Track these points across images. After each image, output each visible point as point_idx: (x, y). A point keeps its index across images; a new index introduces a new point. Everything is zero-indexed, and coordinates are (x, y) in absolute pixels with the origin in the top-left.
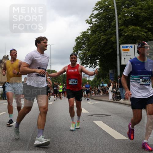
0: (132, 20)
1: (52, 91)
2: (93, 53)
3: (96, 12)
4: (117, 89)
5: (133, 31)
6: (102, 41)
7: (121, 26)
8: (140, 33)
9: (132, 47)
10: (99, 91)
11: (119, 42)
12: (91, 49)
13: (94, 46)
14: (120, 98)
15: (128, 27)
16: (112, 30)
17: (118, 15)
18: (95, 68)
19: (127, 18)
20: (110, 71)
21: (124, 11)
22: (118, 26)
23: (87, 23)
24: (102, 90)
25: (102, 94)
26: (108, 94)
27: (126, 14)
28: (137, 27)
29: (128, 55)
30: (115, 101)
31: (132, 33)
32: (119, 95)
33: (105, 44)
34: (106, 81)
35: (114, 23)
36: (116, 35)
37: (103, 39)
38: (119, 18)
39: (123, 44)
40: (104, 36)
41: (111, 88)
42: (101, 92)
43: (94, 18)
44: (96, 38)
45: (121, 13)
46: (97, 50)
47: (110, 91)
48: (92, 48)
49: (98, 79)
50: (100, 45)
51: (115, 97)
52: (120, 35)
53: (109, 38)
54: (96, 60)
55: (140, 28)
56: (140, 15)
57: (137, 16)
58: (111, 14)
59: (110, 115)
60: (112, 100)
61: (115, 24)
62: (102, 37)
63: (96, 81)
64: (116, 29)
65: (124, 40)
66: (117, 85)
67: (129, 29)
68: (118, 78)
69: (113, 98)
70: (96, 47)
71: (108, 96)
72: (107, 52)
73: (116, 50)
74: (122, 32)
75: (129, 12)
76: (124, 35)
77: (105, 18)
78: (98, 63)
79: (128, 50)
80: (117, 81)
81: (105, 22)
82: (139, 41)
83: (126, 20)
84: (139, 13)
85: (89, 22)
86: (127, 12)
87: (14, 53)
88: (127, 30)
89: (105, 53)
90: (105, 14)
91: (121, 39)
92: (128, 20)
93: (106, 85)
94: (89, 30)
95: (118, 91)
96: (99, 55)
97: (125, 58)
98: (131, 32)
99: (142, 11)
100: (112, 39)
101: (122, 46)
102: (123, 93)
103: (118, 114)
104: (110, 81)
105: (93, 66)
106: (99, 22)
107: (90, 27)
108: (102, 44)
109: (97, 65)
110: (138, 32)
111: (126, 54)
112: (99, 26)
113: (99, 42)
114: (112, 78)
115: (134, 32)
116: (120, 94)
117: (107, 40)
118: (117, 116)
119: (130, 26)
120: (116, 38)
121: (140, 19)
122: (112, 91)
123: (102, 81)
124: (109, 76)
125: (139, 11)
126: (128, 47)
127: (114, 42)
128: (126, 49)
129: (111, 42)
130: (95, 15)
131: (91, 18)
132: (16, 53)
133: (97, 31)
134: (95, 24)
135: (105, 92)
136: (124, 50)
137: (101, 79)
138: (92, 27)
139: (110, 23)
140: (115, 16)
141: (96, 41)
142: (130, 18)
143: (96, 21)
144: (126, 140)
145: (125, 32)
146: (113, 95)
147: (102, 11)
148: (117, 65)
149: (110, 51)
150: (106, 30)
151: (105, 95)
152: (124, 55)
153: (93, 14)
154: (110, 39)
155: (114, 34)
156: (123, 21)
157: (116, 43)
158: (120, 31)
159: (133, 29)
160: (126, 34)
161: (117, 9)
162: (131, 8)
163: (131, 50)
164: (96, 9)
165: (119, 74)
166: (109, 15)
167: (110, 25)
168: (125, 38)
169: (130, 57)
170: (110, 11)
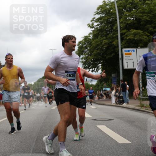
0: (134, 24)
2: (95, 57)
3: (98, 16)
4: (120, 93)
5: (135, 34)
6: (104, 45)
7: (123, 30)
8: (142, 36)
9: (134, 51)
11: (121, 46)
12: (93, 54)
13: (96, 51)
14: (123, 102)
15: (130, 31)
16: (114, 34)
17: (120, 19)
18: (97, 72)
19: (129, 22)
20: (113, 75)
21: (126, 15)
22: (120, 30)
23: (89, 28)
24: (105, 94)
25: (105, 98)
26: (111, 98)
27: (128, 18)
28: (139, 31)
29: (131, 59)
30: (118, 105)
31: (134, 37)
32: (121, 100)
33: (108, 48)
34: (108, 85)
35: (116, 26)
36: (118, 39)
37: (105, 43)
38: (121, 21)
39: (125, 48)
40: (106, 40)
41: (113, 92)
42: (103, 96)
43: (96, 21)
44: (97, 42)
45: (123, 17)
46: (99, 54)
47: (113, 95)
48: (95, 52)
49: (100, 83)
50: (102, 49)
51: (118, 101)
52: (122, 39)
53: (110, 42)
54: (99, 64)
55: (142, 32)
56: (142, 18)
57: (138, 20)
58: (112, 17)
59: (113, 120)
60: (115, 104)
61: (117, 28)
62: (104, 41)
63: (99, 86)
64: (117, 33)
65: (126, 44)
66: (120, 89)
67: (131, 32)
68: (121, 82)
69: (116, 102)
70: (98, 51)
71: (111, 100)
72: (109, 57)
73: (118, 55)
74: (124, 36)
75: (131, 16)
77: (107, 22)
78: (100, 67)
79: (130, 54)
80: (120, 85)
81: (106, 26)
82: (141, 44)
83: (127, 24)
84: (141, 16)
85: (91, 26)
86: (129, 16)
88: (129, 34)
89: (107, 58)
90: (106, 18)
91: (123, 43)
92: (130, 23)
93: (108, 89)
94: (91, 34)
95: (121, 95)
96: (101, 59)
97: (127, 62)
98: (133, 35)
99: (144, 15)
100: (114, 43)
101: (124, 50)
102: (126, 97)
103: (121, 118)
104: (113, 85)
105: (95, 70)
106: (100, 26)
107: (91, 32)
108: (105, 48)
109: (99, 69)
110: (140, 36)
111: (128, 58)
112: (101, 30)
113: (101, 46)
114: (115, 83)
115: (136, 36)
116: (122, 98)
117: (109, 44)
118: (120, 120)
119: (132, 30)
120: (118, 42)
121: (142, 23)
122: (115, 95)
123: (105, 85)
124: (111, 80)
126: (130, 51)
127: (116, 46)
128: (128, 52)
129: (113, 46)
130: (96, 19)
131: (93, 22)
133: (99, 35)
134: (97, 28)
135: (108, 96)
136: (126, 54)
137: (103, 84)
138: (93, 31)
140: (116, 20)
141: (98, 45)
142: (132, 22)
143: (98, 25)
144: (130, 144)
145: (127, 36)
146: (116, 100)
147: (103, 15)
148: (119, 69)
149: (112, 55)
150: (108, 34)
151: (108, 99)
152: (126, 59)
153: (94, 18)
154: (112, 43)
155: (116, 38)
156: (124, 25)
157: (118, 46)
158: (122, 34)
159: (135, 33)
160: (127, 38)
161: (119, 13)
162: (132, 12)
163: (134, 54)
164: (98, 13)
165: (121, 78)
166: (110, 18)
167: (112, 29)
168: (127, 42)
169: (132, 61)
170: (111, 15)
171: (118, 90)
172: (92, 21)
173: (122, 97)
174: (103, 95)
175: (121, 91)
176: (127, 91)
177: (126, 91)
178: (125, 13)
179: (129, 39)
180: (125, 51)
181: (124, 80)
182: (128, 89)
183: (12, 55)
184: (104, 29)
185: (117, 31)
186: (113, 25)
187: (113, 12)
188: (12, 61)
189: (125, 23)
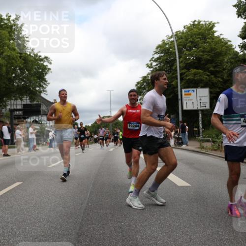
0: (194, 63)
1: (112, 138)
3: (156, 56)
4: (179, 135)
5: (195, 74)
7: (183, 69)
8: (203, 76)
9: (194, 91)
11: (181, 86)
14: (182, 144)
15: (190, 70)
16: (173, 74)
17: (179, 58)
19: (189, 62)
20: (172, 116)
21: (186, 54)
22: (180, 69)
23: (148, 68)
27: (188, 57)
28: (200, 71)
29: (190, 100)
30: (177, 147)
31: (194, 77)
32: (180, 141)
35: (175, 66)
36: (177, 79)
38: (181, 61)
39: (185, 88)
43: (155, 61)
45: (183, 56)
52: (181, 79)
55: (202, 71)
57: (199, 59)
58: (172, 57)
61: (176, 68)
64: (177, 73)
65: (185, 84)
67: (191, 72)
69: (175, 144)
73: (177, 95)
74: (183, 76)
75: (191, 55)
77: (166, 61)
79: (190, 94)
81: (166, 66)
82: (201, 84)
83: (187, 63)
84: (202, 55)
85: (150, 66)
86: (189, 55)
87: (63, 94)
88: (189, 74)
90: (166, 58)
91: (183, 83)
94: (150, 74)
95: (180, 137)
97: (187, 103)
98: (193, 75)
99: (204, 54)
100: (173, 83)
101: (183, 90)
102: (185, 139)
103: (181, 160)
106: (159, 66)
107: (150, 72)
110: (200, 76)
111: (188, 99)
115: (196, 76)
116: (182, 140)
118: (179, 162)
119: (192, 69)
120: (177, 82)
121: (202, 62)
122: (174, 137)
125: (201, 53)
126: (190, 92)
128: (187, 93)
129: (172, 87)
130: (155, 59)
131: (152, 61)
132: (66, 94)
134: (156, 68)
136: (185, 95)
138: (152, 71)
139: (171, 66)
140: (176, 60)
142: (192, 62)
143: (157, 65)
144: (189, 186)
145: (187, 76)
146: (175, 141)
147: (162, 55)
149: (171, 96)
152: (186, 100)
153: (153, 58)
156: (184, 64)
157: (177, 87)
158: (181, 74)
159: (195, 72)
160: (187, 78)
161: (178, 52)
162: (192, 51)
163: (193, 95)
164: (156, 53)
165: (181, 119)
166: (170, 58)
167: (171, 69)
168: (187, 82)
169: (192, 102)
170: (170, 55)
171: (177, 131)
172: (150, 61)
173: (181, 138)
176: (187, 132)
177: (185, 133)
178: (185, 53)
179: (189, 79)
180: (185, 91)
181: (183, 121)
182: (187, 130)
184: (163, 67)
185: (177, 71)
186: (173, 65)
187: (172, 51)
189: (185, 62)
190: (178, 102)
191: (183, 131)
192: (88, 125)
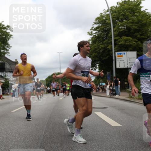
0: (125, 32)
1: (62, 89)
2: (94, 59)
3: (96, 26)
4: (113, 87)
5: (126, 41)
6: (101, 49)
7: (116, 37)
8: (132, 42)
9: (125, 54)
10: (98, 89)
11: (115, 50)
12: (92, 56)
13: (94, 54)
14: (116, 94)
15: (122, 38)
16: (108, 40)
17: (114, 28)
18: (95, 70)
19: (121, 30)
20: (108, 73)
21: (119, 24)
22: (114, 37)
23: (89, 35)
24: (101, 88)
25: (101, 91)
26: (106, 91)
27: (120, 27)
28: (129, 38)
29: (122, 60)
30: (112, 97)
31: (125, 43)
32: (114, 92)
33: (103, 52)
34: (104, 81)
35: (110, 34)
36: (112, 44)
37: (102, 48)
38: (114, 30)
39: (118, 51)
40: (103, 45)
41: (108, 87)
42: (100, 90)
43: (95, 30)
44: (96, 47)
45: (116, 26)
46: (96, 56)
47: (108, 89)
48: (93, 55)
49: (98, 79)
50: (99, 52)
51: (111, 94)
52: (115, 44)
53: (106, 47)
54: (96, 64)
55: (131, 38)
56: (132, 27)
57: (129, 29)
58: (108, 27)
59: (107, 108)
60: (109, 96)
61: (111, 35)
62: (101, 46)
63: (96, 81)
64: (112, 39)
65: (118, 48)
66: (113, 84)
67: (123, 39)
68: (114, 78)
69: (110, 94)
70: (96, 54)
71: (106, 93)
72: (104, 58)
73: (112, 57)
74: (117, 42)
75: (123, 25)
76: (119, 44)
77: (103, 30)
78: (98, 66)
79: (122, 56)
81: (103, 34)
82: (130, 48)
83: (120, 32)
84: (131, 26)
85: (90, 34)
86: (121, 25)
88: (121, 40)
89: (103, 59)
90: (103, 27)
91: (116, 47)
92: (122, 32)
93: (104, 84)
94: (90, 40)
95: (114, 89)
96: (98, 60)
97: (119, 63)
98: (124, 41)
99: (133, 24)
100: (109, 47)
101: (117, 53)
102: (118, 90)
103: (114, 107)
104: (107, 81)
105: (94, 69)
106: (98, 34)
107: (91, 38)
108: (101, 52)
109: (96, 68)
110: (130, 42)
111: (120, 59)
112: (98, 37)
113: (98, 50)
114: (109, 79)
115: (127, 42)
116: (115, 91)
117: (104, 48)
118: (113, 108)
119: (123, 37)
120: (112, 46)
121: (132, 31)
122: (109, 89)
123: (101, 81)
124: (106, 77)
125: (131, 24)
126: (122, 54)
127: (111, 50)
128: (120, 55)
129: (108, 50)
130: (95, 28)
131: (92, 30)
133: (96, 41)
134: (95, 35)
135: (104, 90)
136: (118, 56)
137: (100, 80)
138: (92, 38)
139: (107, 34)
140: (111, 29)
141: (96, 49)
142: (123, 31)
143: (96, 33)
144: (121, 126)
145: (119, 42)
146: (110, 92)
147: (100, 25)
148: (113, 68)
149: (107, 57)
150: (104, 40)
151: (104, 92)
152: (118, 60)
153: (93, 27)
154: (108, 47)
155: (111, 43)
156: (117, 33)
157: (112, 50)
158: (115, 41)
159: (126, 39)
160: (120, 44)
161: (113, 23)
162: (124, 22)
163: (124, 56)
164: (96, 23)
165: (114, 75)
166: (106, 28)
167: (107, 36)
168: (119, 46)
169: (123, 62)
170: (107, 25)
171: (112, 84)
172: (91, 30)
173: (115, 90)
174: (100, 88)
175: (114, 85)
176: (119, 86)
177: (118, 86)
178: (118, 23)
179: (121, 44)
180: (118, 54)
181: (117, 77)
182: (119, 84)
183: (26, 55)
184: (101, 36)
185: (111, 37)
186: (108, 33)
187: (108, 22)
188: (26, 59)
189: (118, 31)
190: (112, 62)
191: (116, 84)
192: (42, 80)
